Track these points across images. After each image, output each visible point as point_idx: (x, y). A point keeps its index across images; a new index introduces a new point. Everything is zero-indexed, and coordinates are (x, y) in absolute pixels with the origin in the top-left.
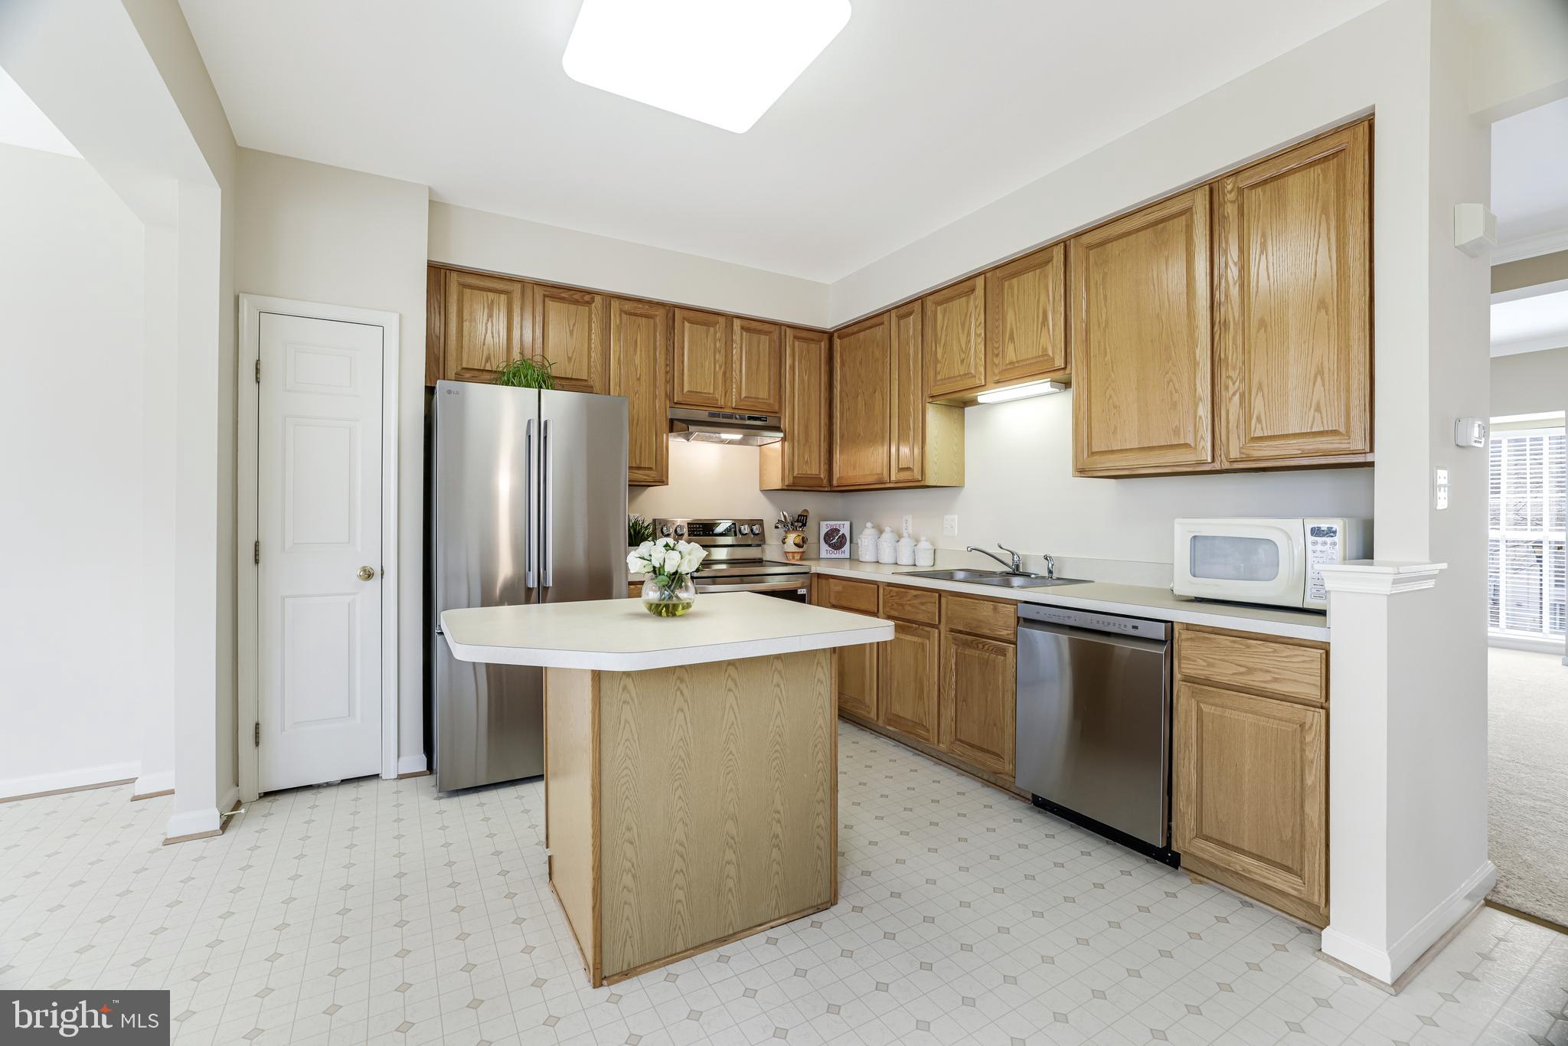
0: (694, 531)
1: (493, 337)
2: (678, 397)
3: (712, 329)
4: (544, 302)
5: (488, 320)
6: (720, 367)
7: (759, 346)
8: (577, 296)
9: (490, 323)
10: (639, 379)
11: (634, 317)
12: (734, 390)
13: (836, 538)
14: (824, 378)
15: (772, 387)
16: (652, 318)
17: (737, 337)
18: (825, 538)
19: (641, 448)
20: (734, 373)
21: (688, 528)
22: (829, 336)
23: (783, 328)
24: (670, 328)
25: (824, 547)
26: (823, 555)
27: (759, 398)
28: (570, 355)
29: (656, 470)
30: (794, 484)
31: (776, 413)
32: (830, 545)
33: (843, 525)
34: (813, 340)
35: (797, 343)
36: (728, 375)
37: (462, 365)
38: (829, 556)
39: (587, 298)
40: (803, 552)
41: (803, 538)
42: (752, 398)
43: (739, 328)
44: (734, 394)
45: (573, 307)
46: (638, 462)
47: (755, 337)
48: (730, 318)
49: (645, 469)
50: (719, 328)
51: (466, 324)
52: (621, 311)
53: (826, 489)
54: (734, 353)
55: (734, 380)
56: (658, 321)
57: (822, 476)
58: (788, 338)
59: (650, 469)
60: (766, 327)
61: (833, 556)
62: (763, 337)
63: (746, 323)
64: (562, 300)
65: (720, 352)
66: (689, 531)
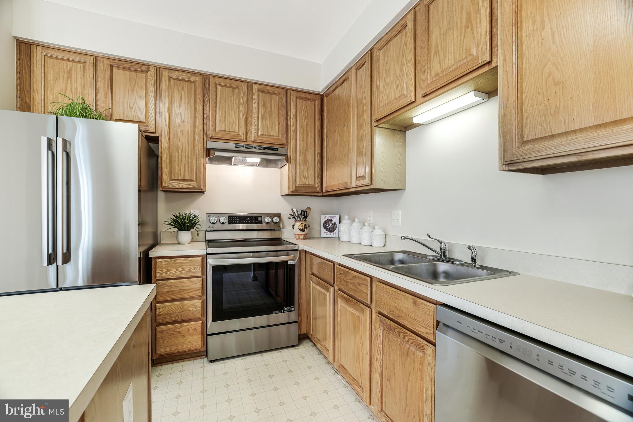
0: (232, 221)
1: (72, 92)
2: (212, 134)
3: (237, 91)
4: (112, 70)
5: (67, 80)
6: (243, 115)
7: (271, 102)
8: (136, 67)
9: (69, 82)
10: (183, 122)
11: (180, 82)
12: (253, 130)
13: (331, 225)
14: (318, 123)
15: (280, 128)
16: (193, 83)
17: (255, 96)
18: (324, 225)
19: (185, 167)
20: (253, 119)
21: (229, 219)
22: (321, 97)
23: (289, 91)
24: (205, 90)
25: (323, 230)
26: (323, 235)
27: (271, 136)
28: (131, 106)
29: (196, 181)
30: (296, 191)
31: (284, 145)
32: (326, 230)
33: (335, 217)
34: (309, 99)
35: (298, 100)
36: (249, 121)
37: (47, 110)
38: (326, 236)
39: (144, 68)
40: (306, 234)
41: (305, 226)
42: (265, 135)
43: (257, 90)
44: (253, 132)
45: (134, 74)
46: (182, 176)
47: (268, 96)
48: (249, 84)
49: (188, 180)
50: (242, 90)
51: (50, 83)
52: (170, 78)
53: (320, 194)
54: (253, 106)
55: (253, 124)
56: (197, 84)
57: (317, 186)
58: (292, 97)
59: (192, 181)
60: (276, 90)
61: (328, 236)
62: (274, 96)
63: (261, 87)
64: (126, 69)
65: (243, 105)
66: (229, 221)
